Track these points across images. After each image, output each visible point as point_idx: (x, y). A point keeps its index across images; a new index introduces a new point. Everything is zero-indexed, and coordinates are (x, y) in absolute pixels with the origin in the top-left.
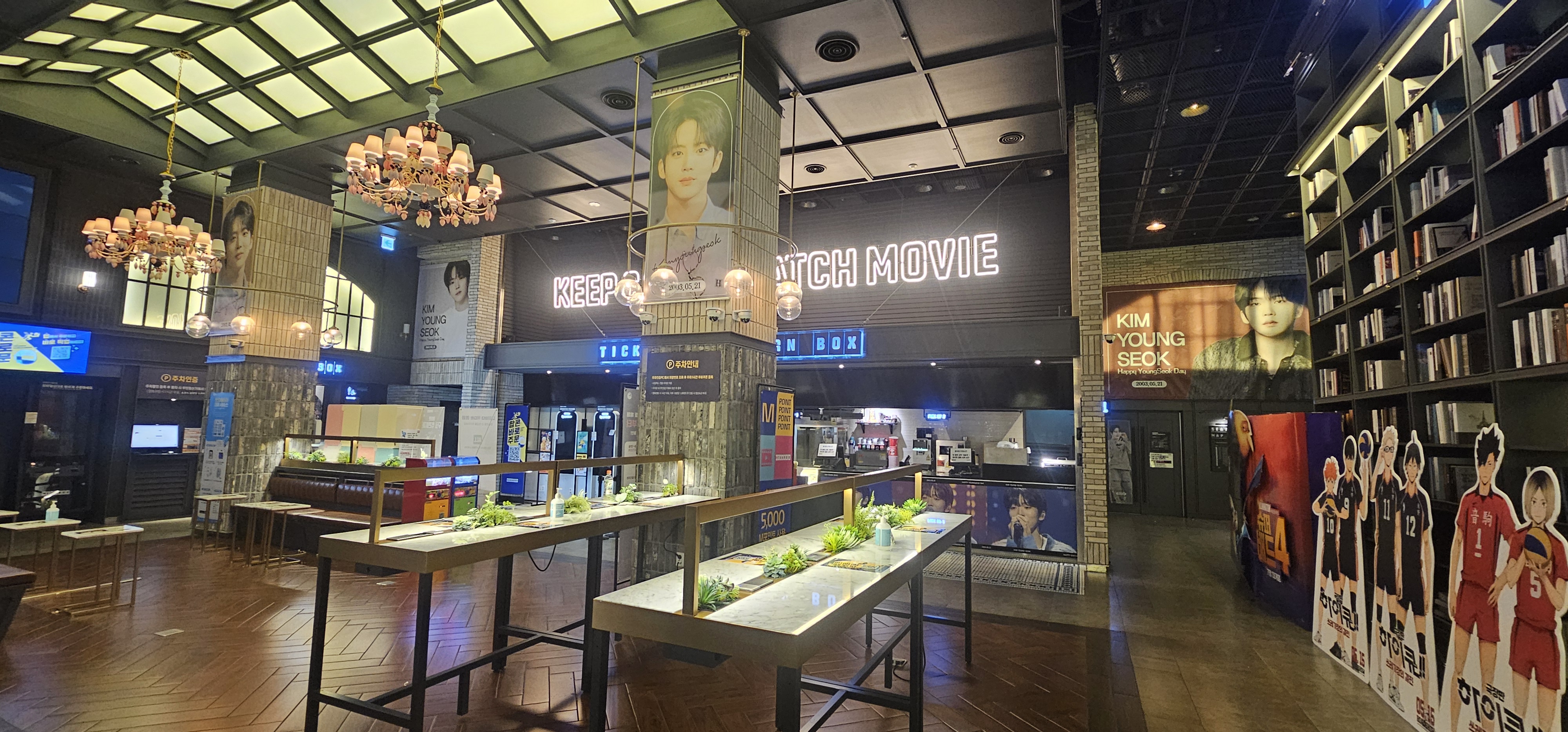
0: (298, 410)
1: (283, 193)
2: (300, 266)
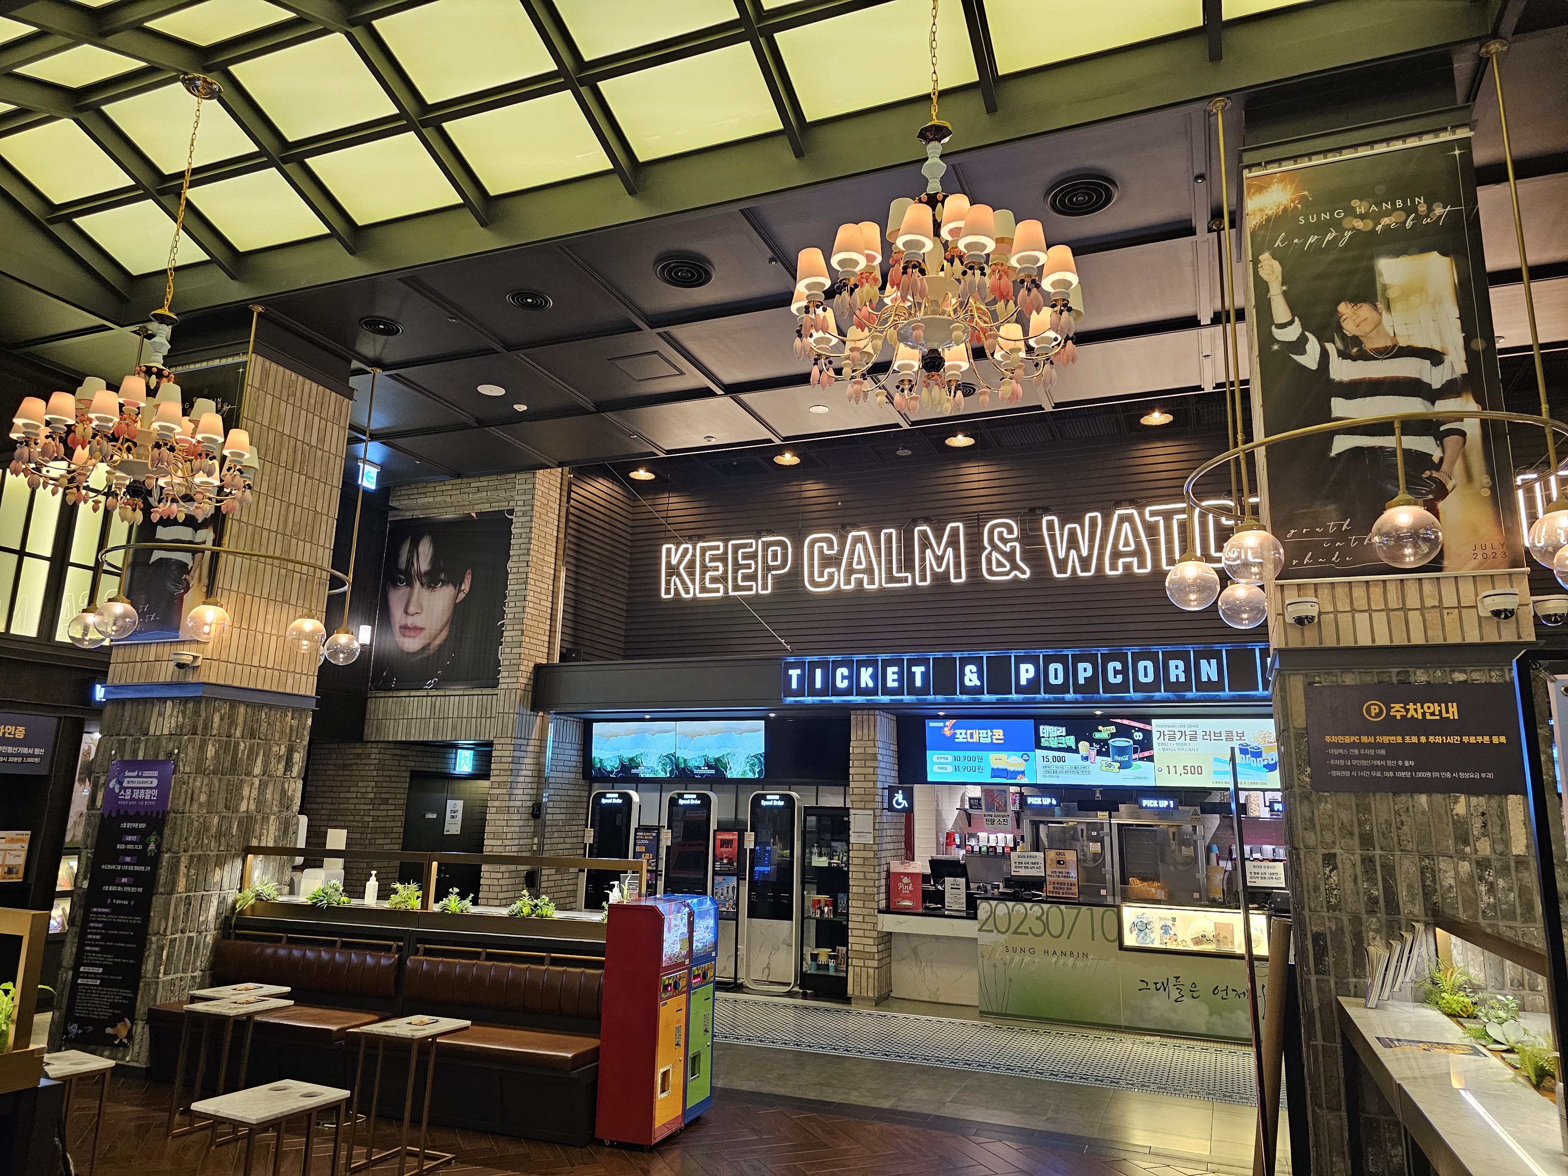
0: (277, 797)
1: (281, 369)
2: (299, 509)
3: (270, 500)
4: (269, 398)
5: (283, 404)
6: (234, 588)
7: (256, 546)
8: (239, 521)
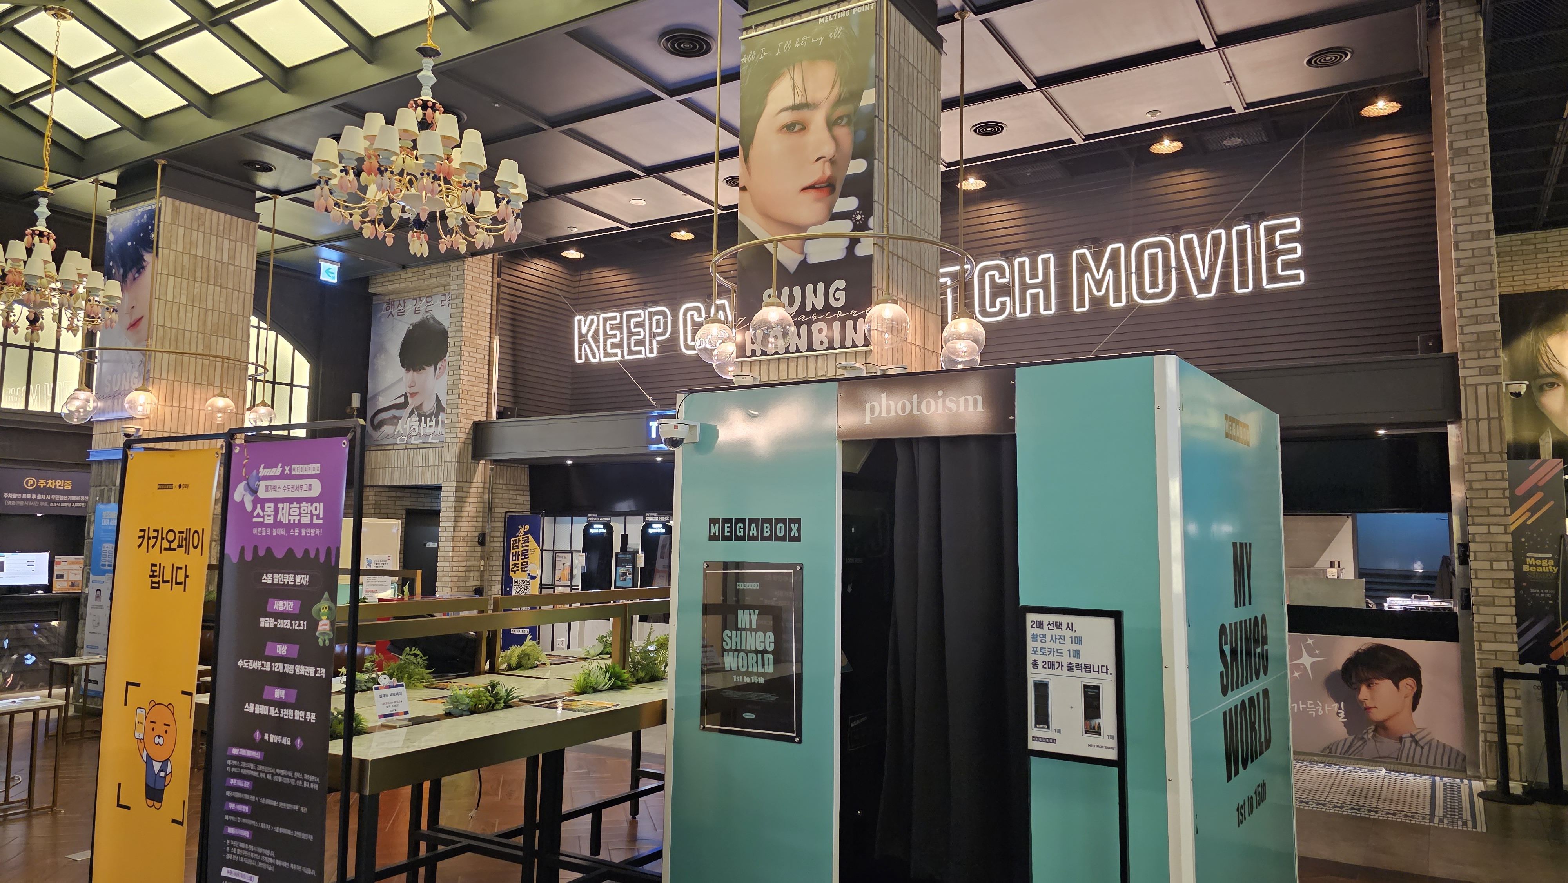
1: (190, 206)
3: (189, 308)
4: (181, 230)
5: (195, 233)
6: (164, 376)
7: (180, 344)
8: (163, 326)
